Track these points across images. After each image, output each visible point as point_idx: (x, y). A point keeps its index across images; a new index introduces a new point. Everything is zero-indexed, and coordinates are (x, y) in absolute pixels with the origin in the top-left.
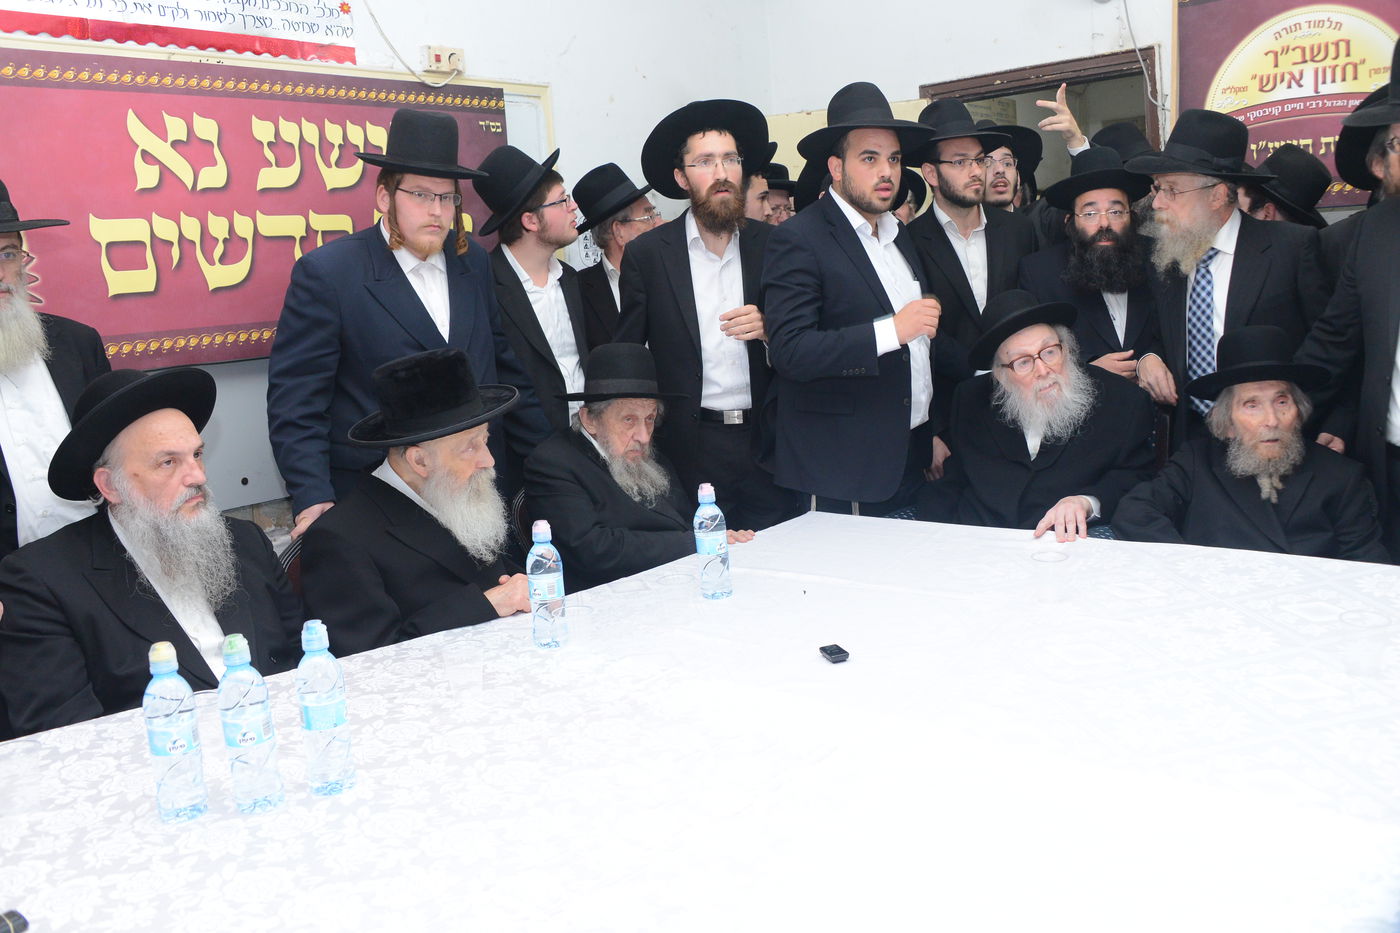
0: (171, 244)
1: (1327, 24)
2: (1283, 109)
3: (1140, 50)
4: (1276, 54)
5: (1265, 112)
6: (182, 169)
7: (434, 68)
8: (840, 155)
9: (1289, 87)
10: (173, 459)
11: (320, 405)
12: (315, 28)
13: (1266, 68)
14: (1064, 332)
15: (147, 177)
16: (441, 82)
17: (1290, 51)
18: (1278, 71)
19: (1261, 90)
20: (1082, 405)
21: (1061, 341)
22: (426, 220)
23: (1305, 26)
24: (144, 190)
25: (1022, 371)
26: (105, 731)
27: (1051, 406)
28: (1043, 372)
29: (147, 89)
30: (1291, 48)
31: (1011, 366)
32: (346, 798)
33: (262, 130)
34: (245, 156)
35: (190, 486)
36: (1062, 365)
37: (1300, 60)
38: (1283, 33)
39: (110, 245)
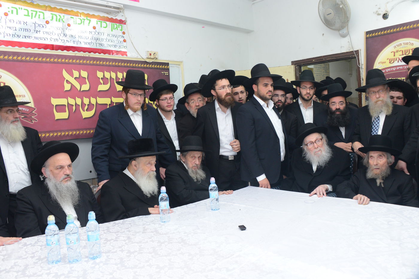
0: (73, 105)
1: (409, 44)
2: (396, 68)
3: (355, 51)
4: (394, 52)
5: (391, 69)
6: (77, 85)
7: (149, 57)
8: (257, 84)
9: (398, 62)
10: (62, 167)
11: (106, 152)
12: (116, 46)
13: (391, 56)
14: (323, 135)
15: (67, 87)
16: (151, 61)
17: (399, 52)
18: (395, 57)
19: (390, 63)
20: (329, 157)
21: (322, 138)
22: (136, 101)
23: (403, 44)
24: (66, 91)
25: (310, 146)
26: (40, 239)
27: (319, 157)
28: (316, 147)
29: (69, 63)
30: (399, 51)
31: (307, 145)
32: (98, 260)
33: (100, 75)
34: (94, 81)
35: (66, 175)
36: (322, 144)
37: (401, 54)
38: (397, 46)
39: (56, 106)
